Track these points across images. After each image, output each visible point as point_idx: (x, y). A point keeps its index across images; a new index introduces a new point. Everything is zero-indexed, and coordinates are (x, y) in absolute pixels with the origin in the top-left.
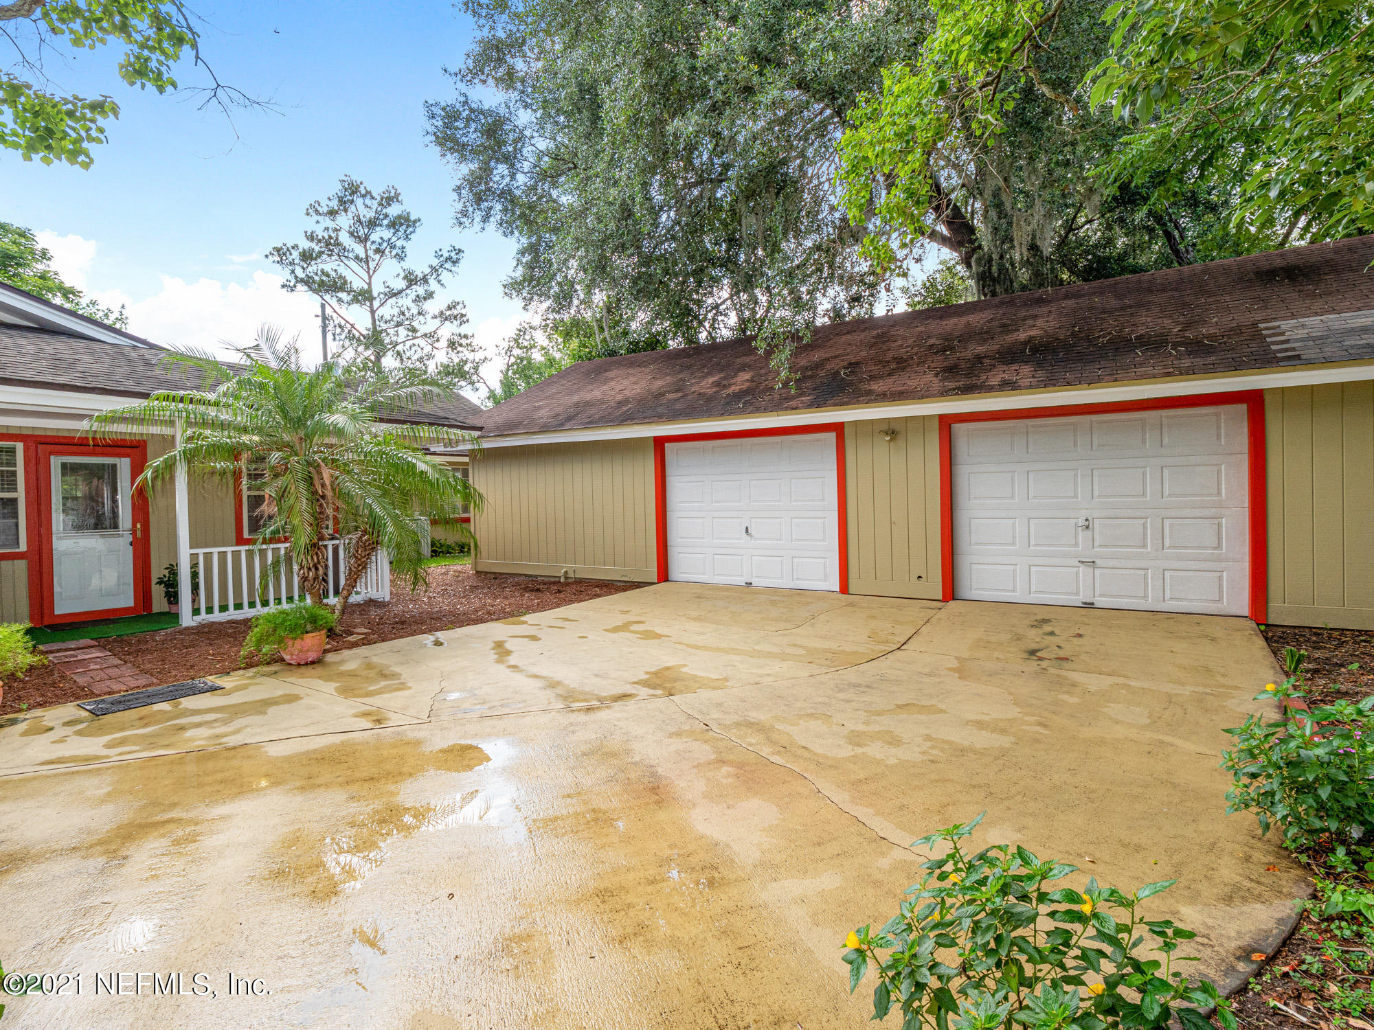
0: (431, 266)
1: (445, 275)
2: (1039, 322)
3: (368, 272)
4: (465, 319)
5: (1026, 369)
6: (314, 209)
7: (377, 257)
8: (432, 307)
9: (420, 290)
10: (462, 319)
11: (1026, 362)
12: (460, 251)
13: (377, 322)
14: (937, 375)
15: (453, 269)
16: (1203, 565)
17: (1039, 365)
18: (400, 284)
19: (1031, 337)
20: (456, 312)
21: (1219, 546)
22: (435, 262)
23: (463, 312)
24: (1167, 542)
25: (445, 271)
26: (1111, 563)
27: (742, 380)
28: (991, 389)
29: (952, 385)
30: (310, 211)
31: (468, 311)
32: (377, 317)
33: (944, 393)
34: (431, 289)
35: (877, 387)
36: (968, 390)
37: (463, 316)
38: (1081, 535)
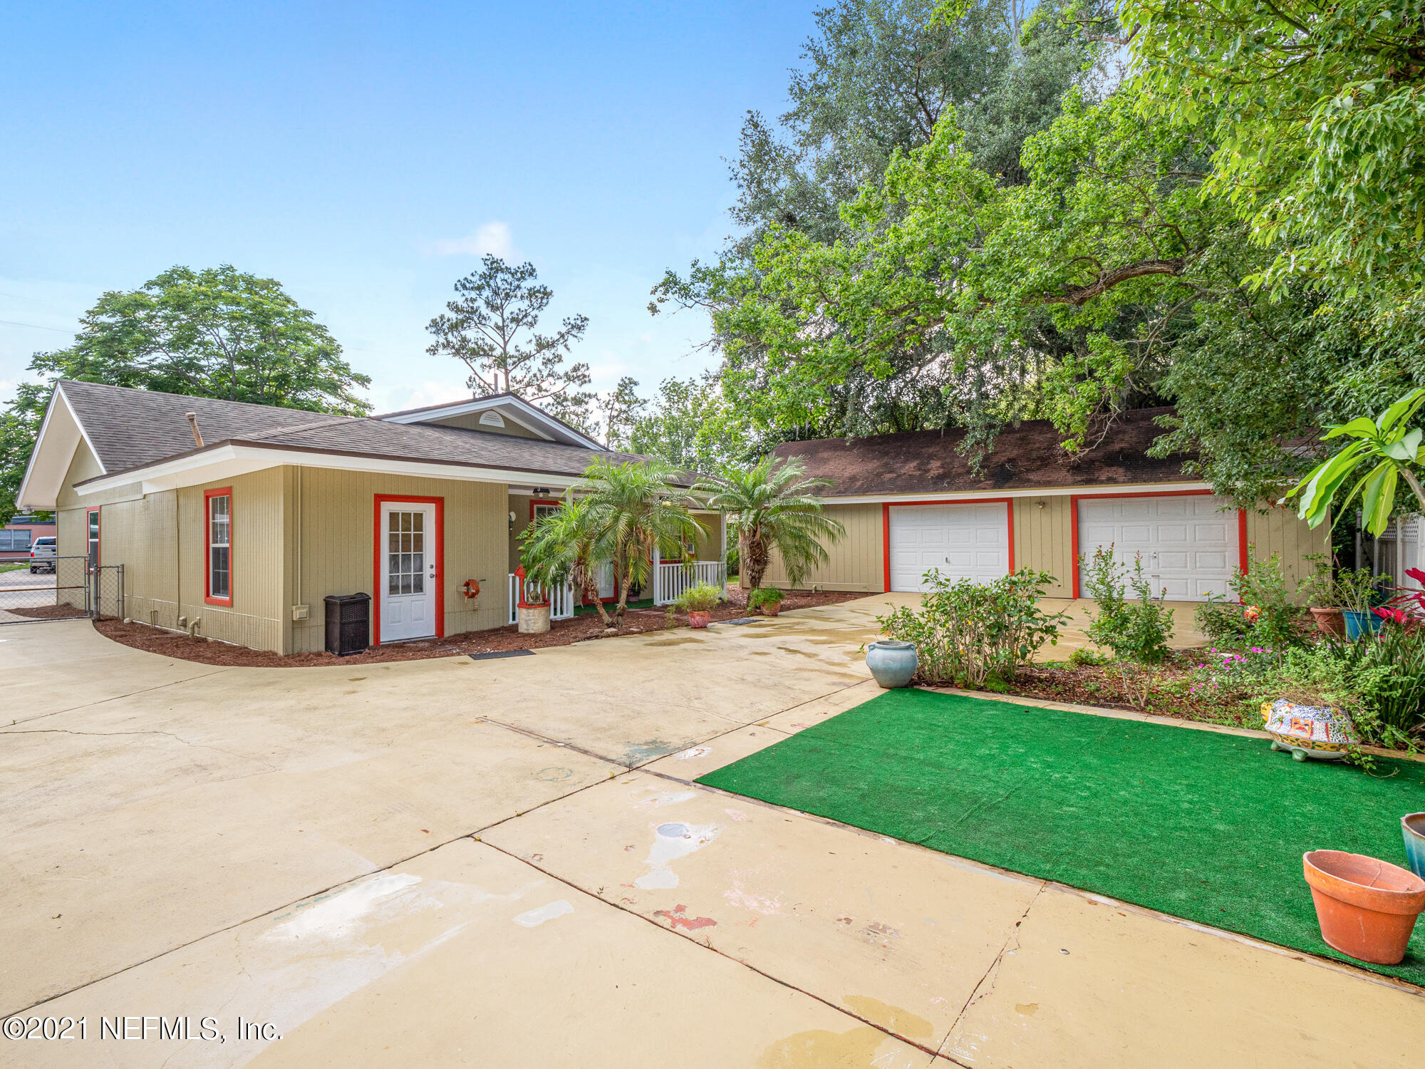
0: (559, 333)
1: (571, 341)
2: (1127, 438)
3: (504, 339)
4: (587, 379)
5: (1121, 470)
6: (463, 285)
7: (514, 325)
8: (560, 369)
9: (548, 354)
10: (584, 379)
11: (1120, 466)
12: (586, 319)
13: (510, 383)
14: (1068, 471)
15: (579, 335)
16: (1218, 577)
17: (1128, 468)
18: (532, 348)
19: (1122, 449)
20: (580, 373)
21: (1224, 567)
22: (564, 330)
23: (587, 373)
24: (1198, 564)
25: (570, 337)
26: (1168, 576)
27: (935, 467)
28: (1102, 482)
29: (1079, 478)
30: (459, 286)
31: (592, 373)
32: (510, 378)
33: (1075, 483)
34: (559, 352)
35: (1032, 476)
36: (1089, 482)
37: (585, 376)
38: (1152, 561)
